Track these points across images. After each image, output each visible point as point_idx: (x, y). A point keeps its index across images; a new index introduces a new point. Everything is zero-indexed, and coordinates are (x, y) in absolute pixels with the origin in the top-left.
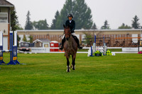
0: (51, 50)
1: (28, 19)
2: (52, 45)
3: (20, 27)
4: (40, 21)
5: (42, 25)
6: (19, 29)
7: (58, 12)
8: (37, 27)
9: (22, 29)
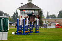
0: (56, 27)
1: (48, 14)
2: (57, 25)
3: (44, 17)
4: (53, 15)
5: (53, 16)
6: (44, 18)
7: (60, 11)
8: (51, 17)
9: (45, 18)
